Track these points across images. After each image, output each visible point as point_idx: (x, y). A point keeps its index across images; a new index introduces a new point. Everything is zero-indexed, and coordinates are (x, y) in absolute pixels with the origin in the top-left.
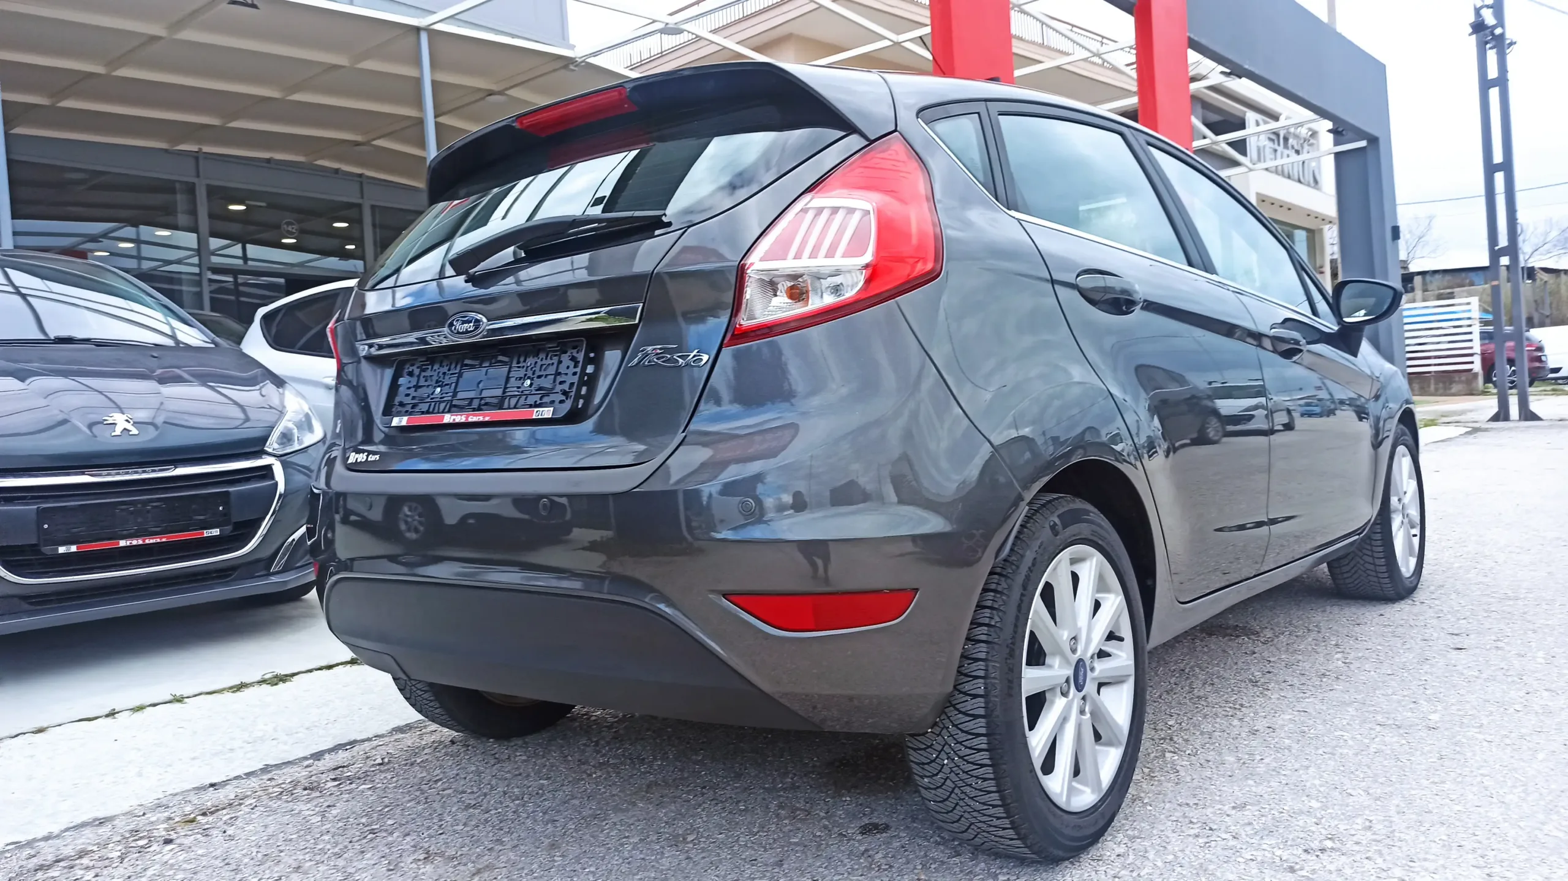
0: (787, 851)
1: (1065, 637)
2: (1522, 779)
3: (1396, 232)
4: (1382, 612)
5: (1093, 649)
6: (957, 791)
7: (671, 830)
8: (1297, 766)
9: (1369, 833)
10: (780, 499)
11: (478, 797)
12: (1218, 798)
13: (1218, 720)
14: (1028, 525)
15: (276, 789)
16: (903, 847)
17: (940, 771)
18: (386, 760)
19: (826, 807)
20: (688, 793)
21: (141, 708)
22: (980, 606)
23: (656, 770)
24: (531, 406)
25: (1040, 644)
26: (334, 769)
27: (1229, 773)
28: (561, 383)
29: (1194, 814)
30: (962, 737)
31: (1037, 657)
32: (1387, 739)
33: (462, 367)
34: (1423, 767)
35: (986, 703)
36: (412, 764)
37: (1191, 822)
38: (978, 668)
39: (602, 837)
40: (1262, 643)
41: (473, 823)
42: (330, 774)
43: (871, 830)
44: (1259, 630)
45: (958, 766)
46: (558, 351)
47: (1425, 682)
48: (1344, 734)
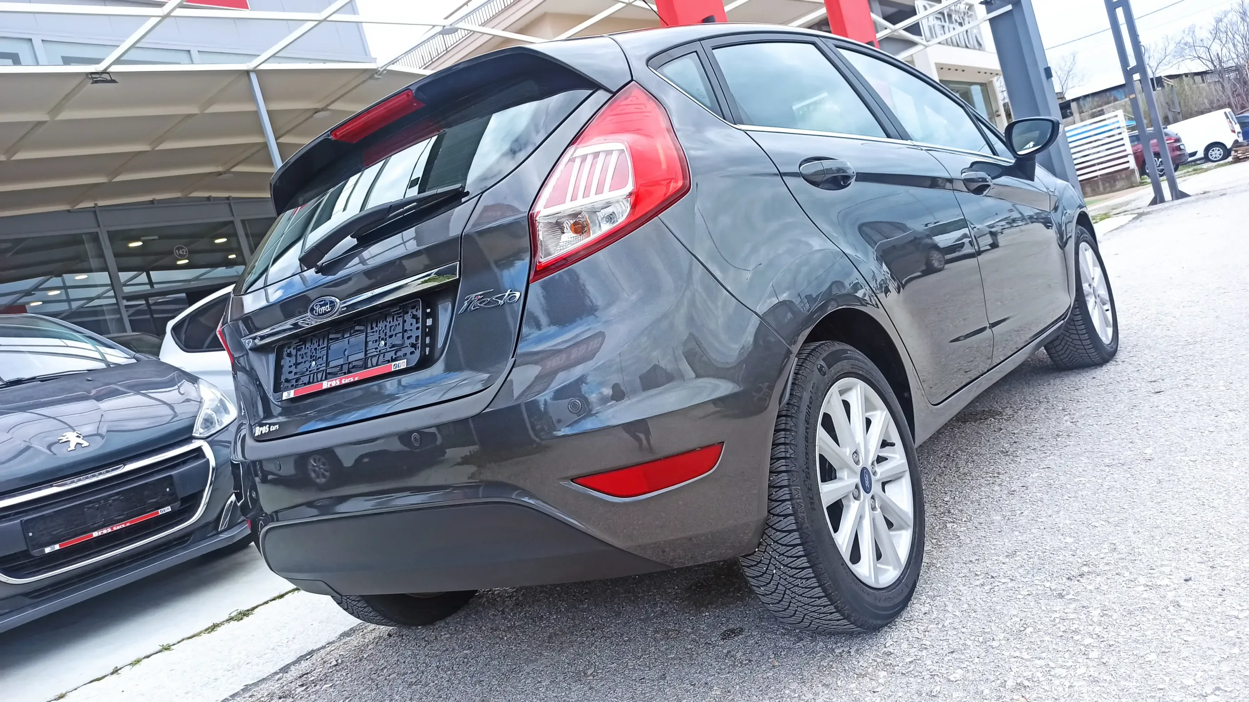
0: (667, 666)
1: (848, 454)
2: (1224, 485)
3: (1048, 73)
4: (1094, 376)
5: (872, 457)
6: (788, 592)
7: (573, 669)
8: (1050, 512)
9: (1115, 554)
10: (601, 393)
11: (418, 675)
12: (993, 551)
13: (983, 489)
14: (800, 372)
16: (757, 643)
17: (772, 579)
18: (340, 661)
19: (691, 625)
20: (581, 636)
21: (138, 661)
22: (775, 445)
23: (552, 623)
24: (389, 362)
25: (829, 463)
26: (300, 677)
27: (999, 530)
28: (409, 338)
29: (978, 569)
30: (783, 549)
31: (829, 473)
32: (1115, 476)
33: (328, 341)
34: (1147, 492)
35: (796, 519)
36: (360, 660)
37: (976, 575)
38: (784, 493)
39: (520, 686)
40: (1005, 420)
41: (417, 697)
42: (298, 681)
43: (729, 635)
44: (1001, 410)
45: (785, 573)
46: (401, 313)
47: (1136, 425)
48: (1081, 479)
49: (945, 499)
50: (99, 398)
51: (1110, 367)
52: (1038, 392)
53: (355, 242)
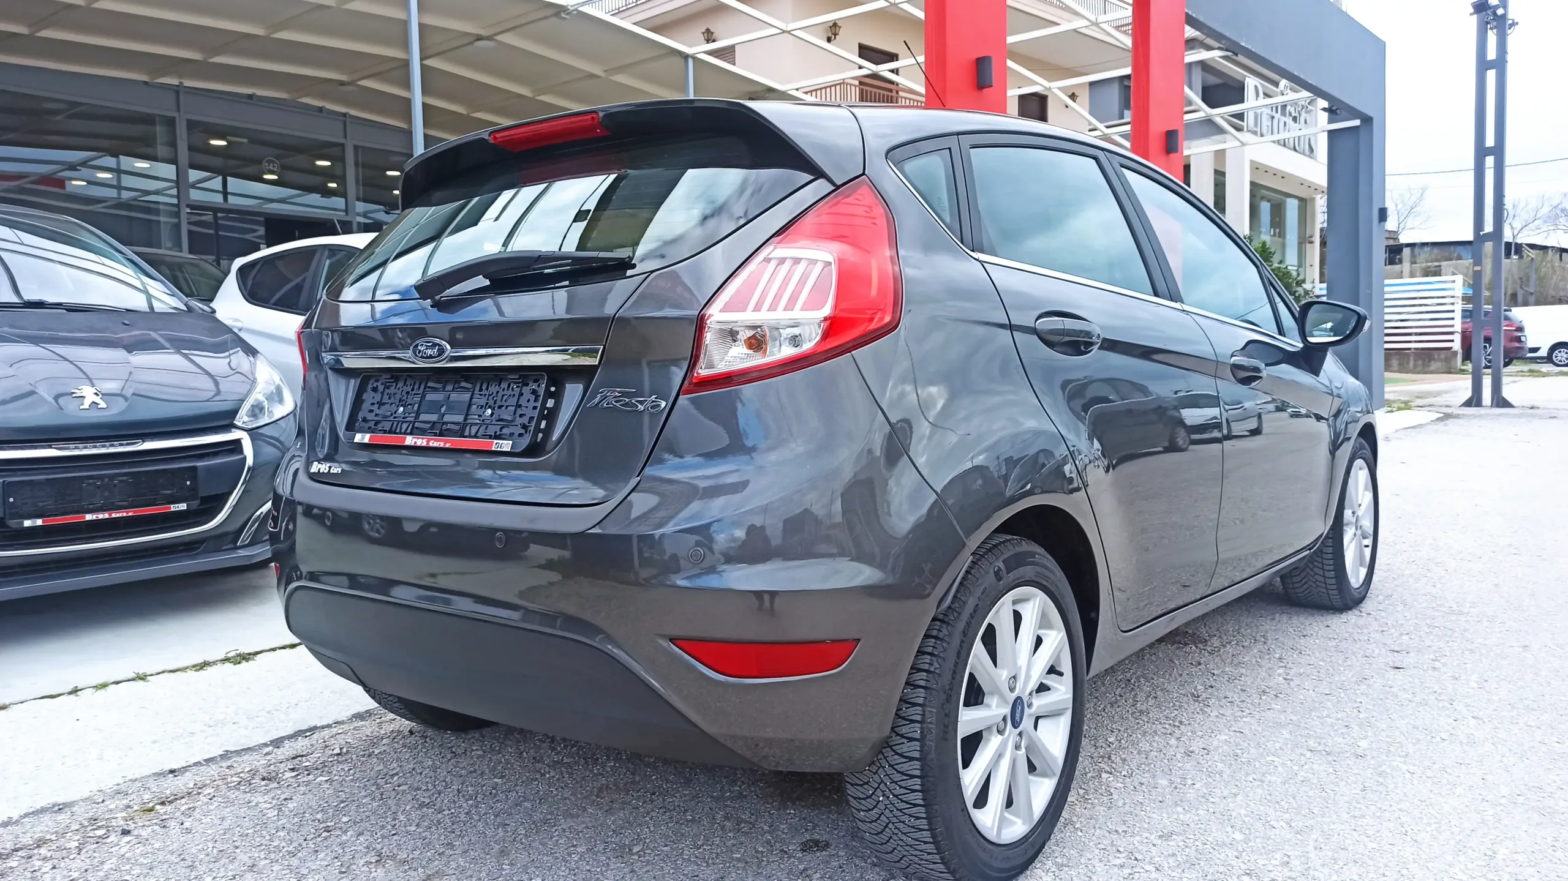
0: (729, 867)
1: (1004, 678)
2: (1437, 815)
3: (1383, 215)
4: (1329, 623)
5: (1033, 685)
6: (890, 825)
7: (618, 839)
8: (1226, 793)
9: (1286, 870)
10: (733, 535)
11: (433, 795)
12: (1146, 826)
13: (1156, 738)
14: (973, 571)
15: (235, 779)
16: (841, 867)
17: (875, 807)
18: (344, 750)
19: (770, 820)
20: (638, 799)
21: (104, 686)
22: (920, 652)
23: (607, 772)
24: (490, 437)
25: (979, 684)
26: (293, 758)
27: (1160, 799)
28: (521, 416)
29: (1122, 843)
30: (897, 777)
31: (975, 696)
32: (1315, 766)
33: (425, 388)
34: (1346, 799)
35: (922, 747)
36: (369, 756)
37: (1118, 851)
38: (915, 713)
39: (550, 844)
40: (1209, 652)
41: (426, 824)
42: (289, 763)
43: (811, 847)
44: (1207, 638)
45: (893, 804)
46: (519, 383)
47: (1359, 705)
48: (1276, 759)
49: (1110, 740)
50: (130, 348)
51: (1351, 617)
52: (1256, 626)
53: (487, 282)
